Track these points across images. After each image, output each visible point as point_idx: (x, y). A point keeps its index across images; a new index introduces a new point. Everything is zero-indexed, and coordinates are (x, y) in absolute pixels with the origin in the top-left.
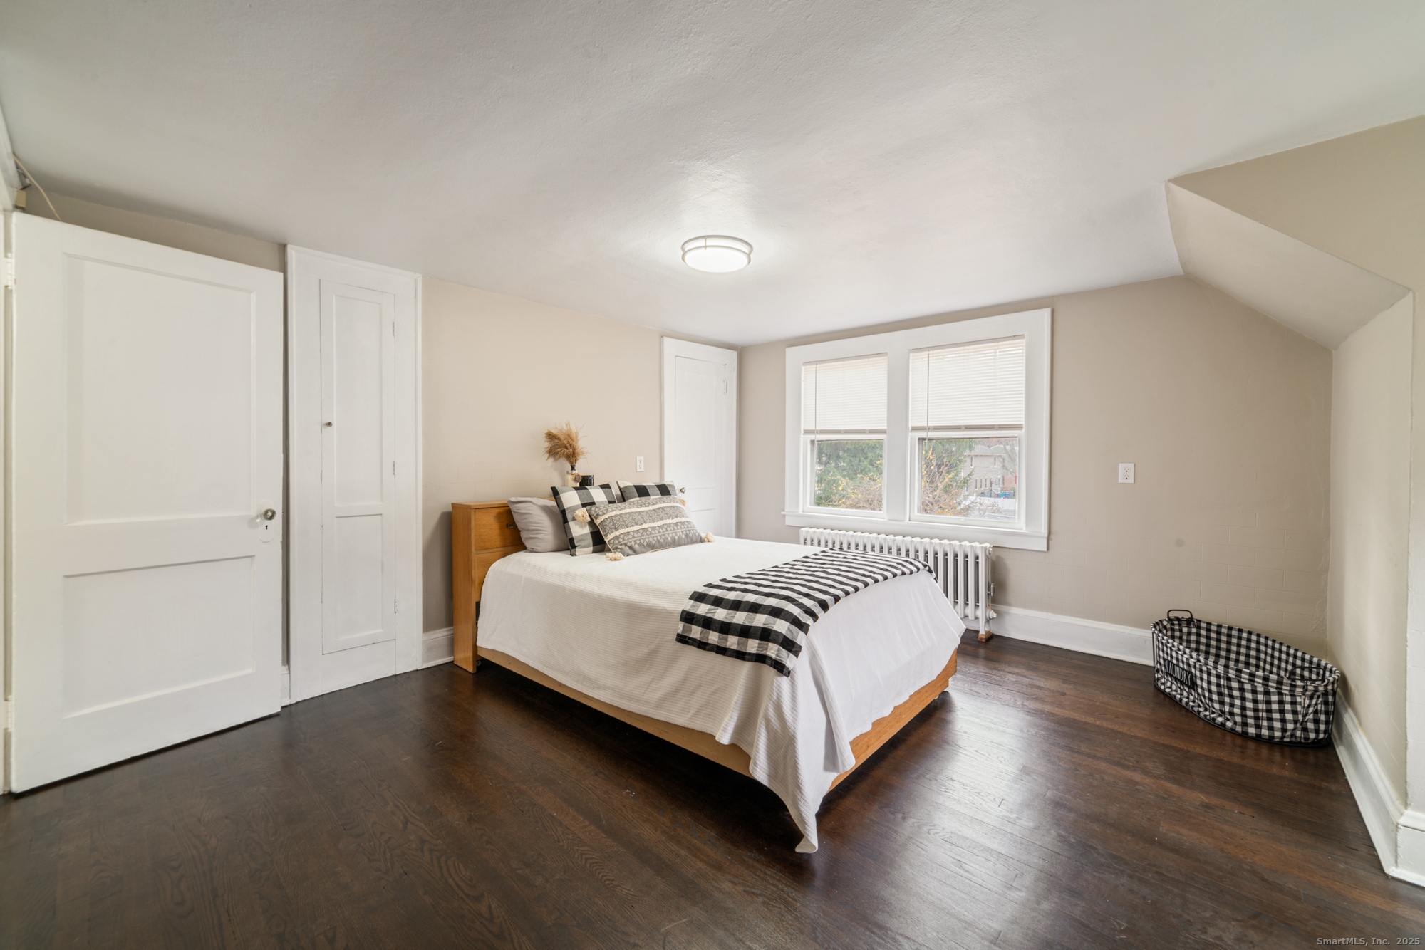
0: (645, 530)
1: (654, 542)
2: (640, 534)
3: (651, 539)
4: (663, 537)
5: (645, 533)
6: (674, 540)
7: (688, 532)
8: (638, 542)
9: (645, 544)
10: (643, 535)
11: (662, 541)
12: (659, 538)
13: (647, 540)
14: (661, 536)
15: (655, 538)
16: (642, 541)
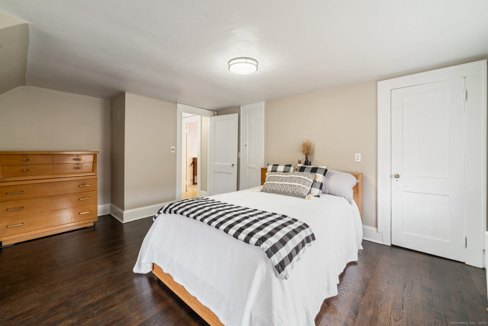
0: (274, 184)
1: (275, 190)
2: (271, 185)
3: (274, 188)
4: (280, 189)
5: (273, 185)
6: (285, 191)
7: (294, 190)
8: (269, 188)
9: (271, 190)
10: (272, 186)
11: (279, 190)
12: (278, 189)
13: (272, 188)
14: (279, 188)
15: (276, 189)
16: (270, 188)
